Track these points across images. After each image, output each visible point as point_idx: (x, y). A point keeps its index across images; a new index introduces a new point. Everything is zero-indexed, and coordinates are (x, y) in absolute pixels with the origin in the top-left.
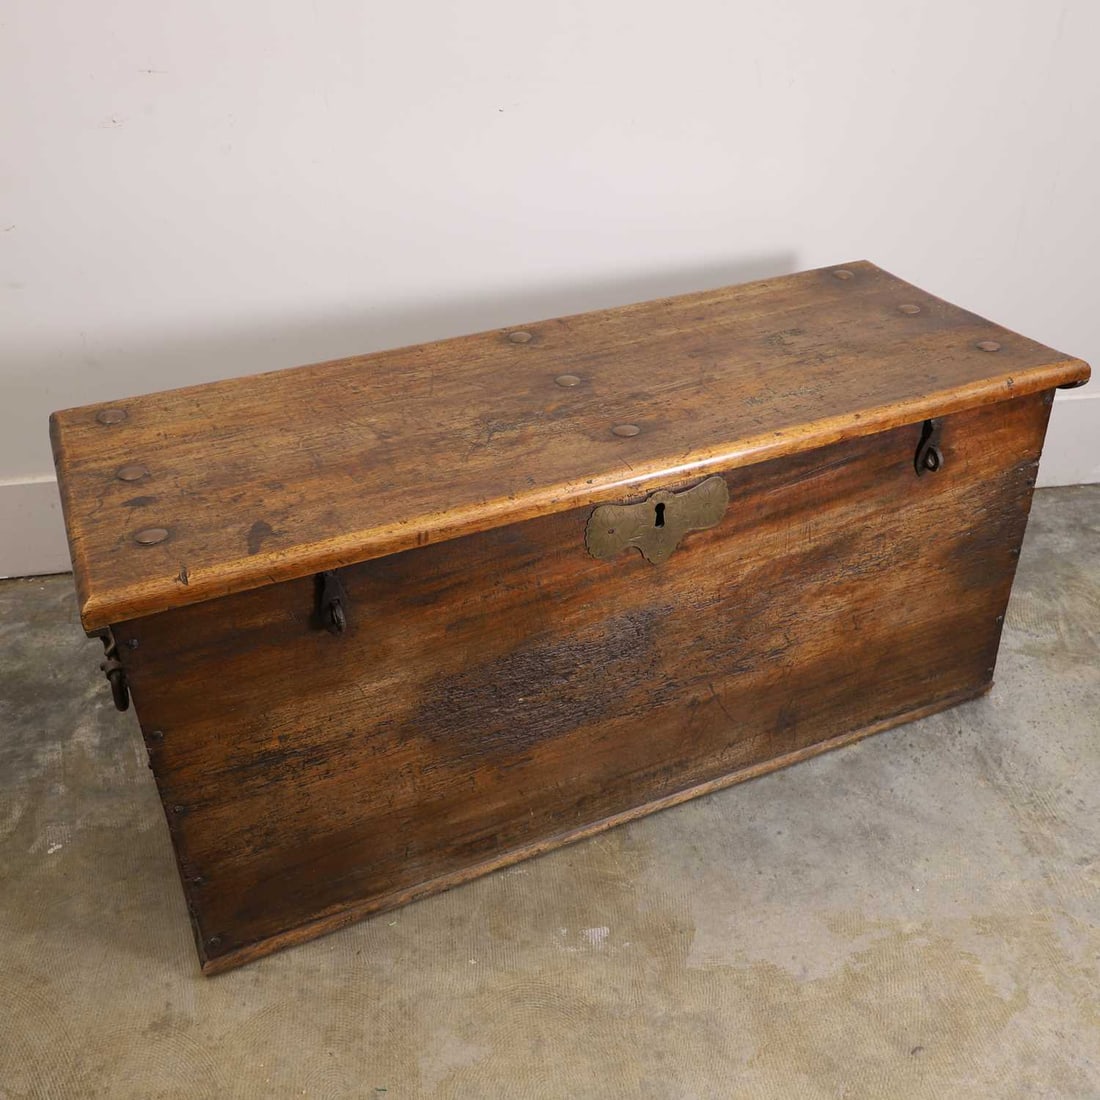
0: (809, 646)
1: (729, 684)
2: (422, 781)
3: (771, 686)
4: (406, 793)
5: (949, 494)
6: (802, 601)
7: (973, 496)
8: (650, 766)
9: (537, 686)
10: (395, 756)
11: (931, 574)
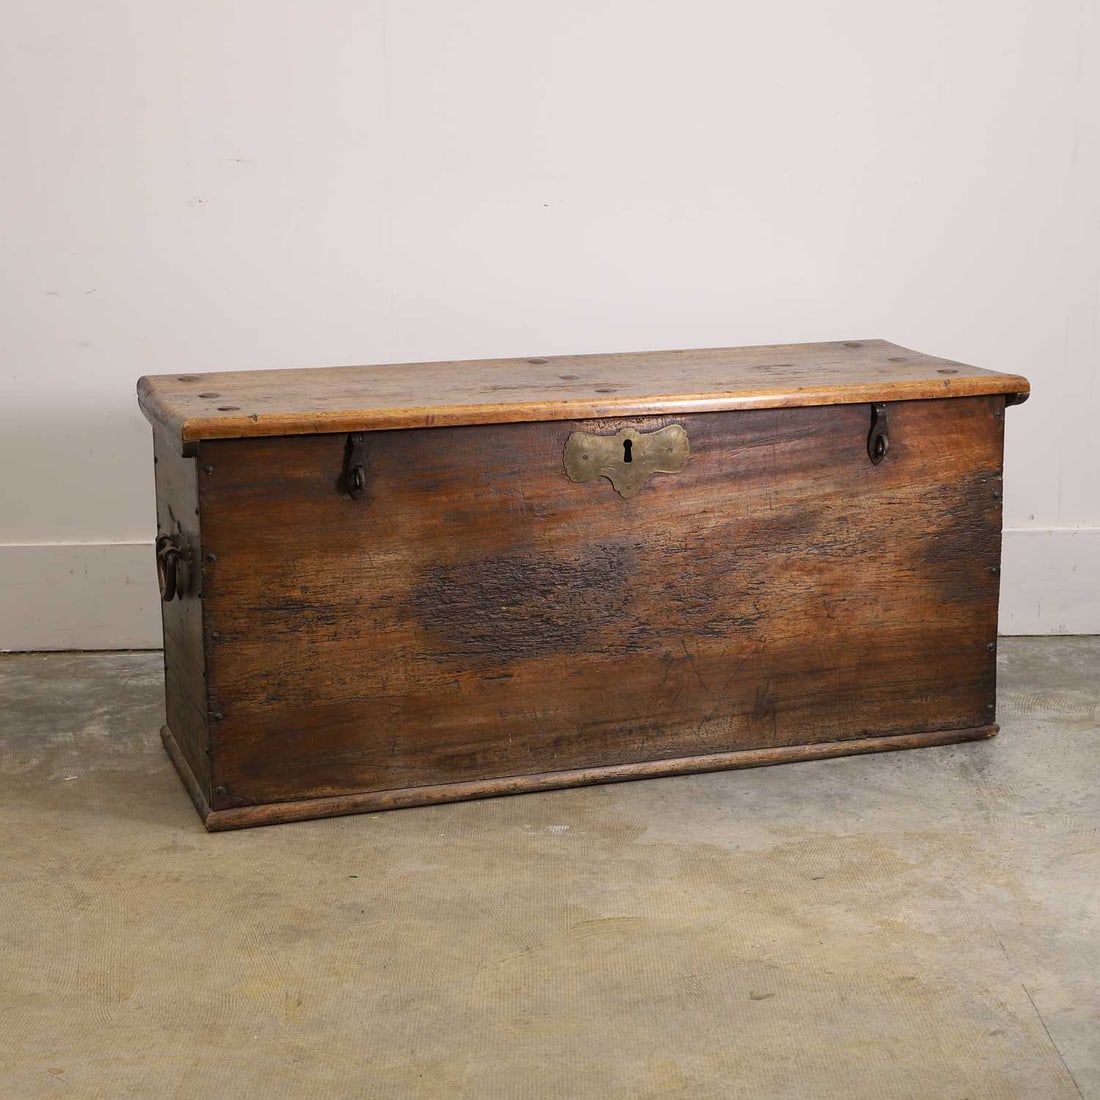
0: (780, 623)
1: (703, 647)
2: (413, 670)
3: (745, 660)
4: (398, 678)
5: (909, 491)
6: (770, 570)
7: (936, 498)
8: (626, 720)
9: (519, 596)
10: (393, 636)
11: (902, 574)
